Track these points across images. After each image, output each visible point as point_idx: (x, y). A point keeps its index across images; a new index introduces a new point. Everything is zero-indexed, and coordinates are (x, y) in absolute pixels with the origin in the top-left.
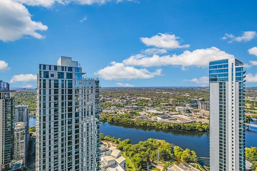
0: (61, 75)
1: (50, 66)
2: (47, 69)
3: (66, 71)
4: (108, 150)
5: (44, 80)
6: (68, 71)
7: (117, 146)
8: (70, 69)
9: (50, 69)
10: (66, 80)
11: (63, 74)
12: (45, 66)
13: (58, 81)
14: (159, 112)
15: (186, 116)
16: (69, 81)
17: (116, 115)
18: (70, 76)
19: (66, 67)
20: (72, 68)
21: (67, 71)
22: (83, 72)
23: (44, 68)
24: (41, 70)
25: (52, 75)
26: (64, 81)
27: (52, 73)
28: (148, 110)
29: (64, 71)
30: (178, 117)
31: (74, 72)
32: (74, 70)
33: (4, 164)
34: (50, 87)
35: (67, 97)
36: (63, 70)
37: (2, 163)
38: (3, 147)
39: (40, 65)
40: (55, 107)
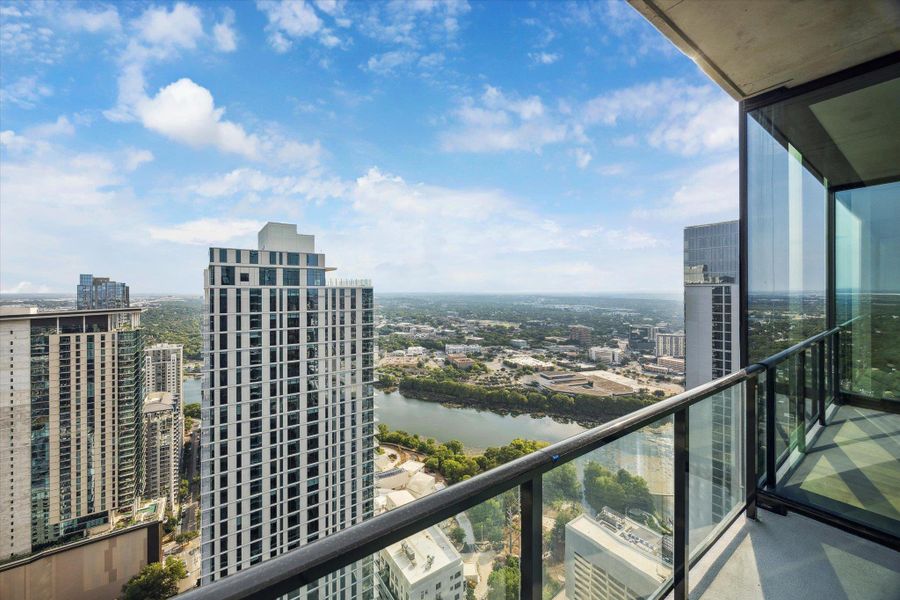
0: (267, 276)
1: (238, 252)
2: (231, 261)
3: (281, 263)
4: (400, 471)
5: (223, 291)
6: (289, 263)
7: (424, 462)
8: (293, 258)
9: (238, 261)
10: (281, 290)
11: (273, 272)
12: (223, 253)
13: (259, 292)
14: (544, 364)
15: (618, 373)
16: (289, 291)
17: (422, 370)
18: (292, 277)
19: (281, 254)
20: (297, 255)
21: (285, 265)
22: (327, 266)
23: (223, 258)
24: (213, 264)
25: (245, 278)
26: (278, 291)
27: (245, 271)
28: (510, 356)
29: (277, 265)
30: (596, 378)
31: (303, 264)
32: (303, 261)
33: (116, 506)
34: (239, 309)
35: (285, 335)
36: (273, 261)
37: (114, 505)
38: (114, 460)
39: (212, 250)
40: (252, 363)
